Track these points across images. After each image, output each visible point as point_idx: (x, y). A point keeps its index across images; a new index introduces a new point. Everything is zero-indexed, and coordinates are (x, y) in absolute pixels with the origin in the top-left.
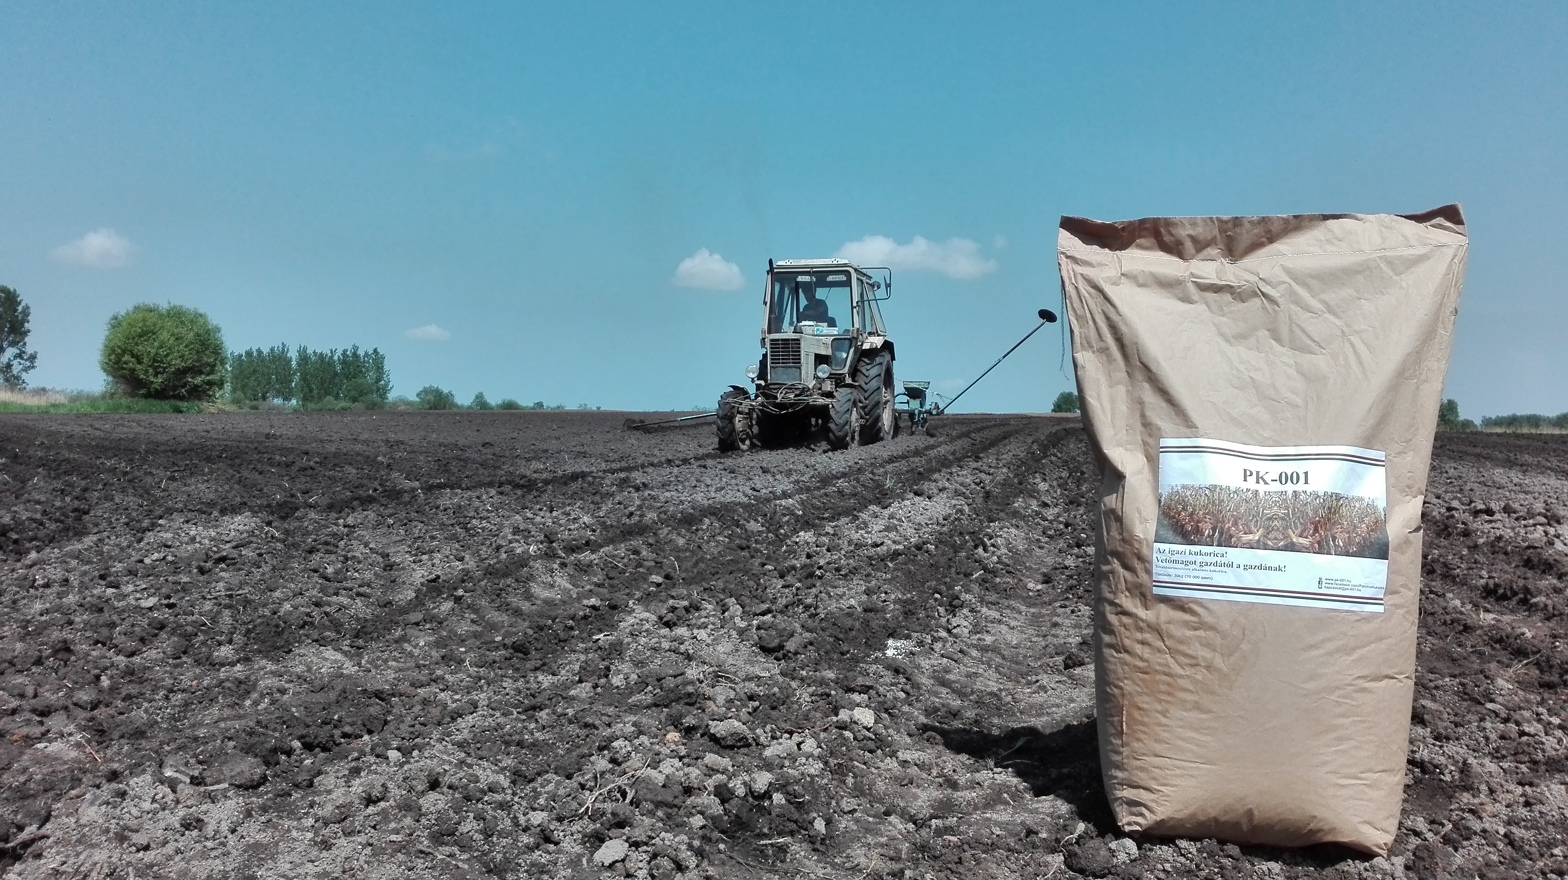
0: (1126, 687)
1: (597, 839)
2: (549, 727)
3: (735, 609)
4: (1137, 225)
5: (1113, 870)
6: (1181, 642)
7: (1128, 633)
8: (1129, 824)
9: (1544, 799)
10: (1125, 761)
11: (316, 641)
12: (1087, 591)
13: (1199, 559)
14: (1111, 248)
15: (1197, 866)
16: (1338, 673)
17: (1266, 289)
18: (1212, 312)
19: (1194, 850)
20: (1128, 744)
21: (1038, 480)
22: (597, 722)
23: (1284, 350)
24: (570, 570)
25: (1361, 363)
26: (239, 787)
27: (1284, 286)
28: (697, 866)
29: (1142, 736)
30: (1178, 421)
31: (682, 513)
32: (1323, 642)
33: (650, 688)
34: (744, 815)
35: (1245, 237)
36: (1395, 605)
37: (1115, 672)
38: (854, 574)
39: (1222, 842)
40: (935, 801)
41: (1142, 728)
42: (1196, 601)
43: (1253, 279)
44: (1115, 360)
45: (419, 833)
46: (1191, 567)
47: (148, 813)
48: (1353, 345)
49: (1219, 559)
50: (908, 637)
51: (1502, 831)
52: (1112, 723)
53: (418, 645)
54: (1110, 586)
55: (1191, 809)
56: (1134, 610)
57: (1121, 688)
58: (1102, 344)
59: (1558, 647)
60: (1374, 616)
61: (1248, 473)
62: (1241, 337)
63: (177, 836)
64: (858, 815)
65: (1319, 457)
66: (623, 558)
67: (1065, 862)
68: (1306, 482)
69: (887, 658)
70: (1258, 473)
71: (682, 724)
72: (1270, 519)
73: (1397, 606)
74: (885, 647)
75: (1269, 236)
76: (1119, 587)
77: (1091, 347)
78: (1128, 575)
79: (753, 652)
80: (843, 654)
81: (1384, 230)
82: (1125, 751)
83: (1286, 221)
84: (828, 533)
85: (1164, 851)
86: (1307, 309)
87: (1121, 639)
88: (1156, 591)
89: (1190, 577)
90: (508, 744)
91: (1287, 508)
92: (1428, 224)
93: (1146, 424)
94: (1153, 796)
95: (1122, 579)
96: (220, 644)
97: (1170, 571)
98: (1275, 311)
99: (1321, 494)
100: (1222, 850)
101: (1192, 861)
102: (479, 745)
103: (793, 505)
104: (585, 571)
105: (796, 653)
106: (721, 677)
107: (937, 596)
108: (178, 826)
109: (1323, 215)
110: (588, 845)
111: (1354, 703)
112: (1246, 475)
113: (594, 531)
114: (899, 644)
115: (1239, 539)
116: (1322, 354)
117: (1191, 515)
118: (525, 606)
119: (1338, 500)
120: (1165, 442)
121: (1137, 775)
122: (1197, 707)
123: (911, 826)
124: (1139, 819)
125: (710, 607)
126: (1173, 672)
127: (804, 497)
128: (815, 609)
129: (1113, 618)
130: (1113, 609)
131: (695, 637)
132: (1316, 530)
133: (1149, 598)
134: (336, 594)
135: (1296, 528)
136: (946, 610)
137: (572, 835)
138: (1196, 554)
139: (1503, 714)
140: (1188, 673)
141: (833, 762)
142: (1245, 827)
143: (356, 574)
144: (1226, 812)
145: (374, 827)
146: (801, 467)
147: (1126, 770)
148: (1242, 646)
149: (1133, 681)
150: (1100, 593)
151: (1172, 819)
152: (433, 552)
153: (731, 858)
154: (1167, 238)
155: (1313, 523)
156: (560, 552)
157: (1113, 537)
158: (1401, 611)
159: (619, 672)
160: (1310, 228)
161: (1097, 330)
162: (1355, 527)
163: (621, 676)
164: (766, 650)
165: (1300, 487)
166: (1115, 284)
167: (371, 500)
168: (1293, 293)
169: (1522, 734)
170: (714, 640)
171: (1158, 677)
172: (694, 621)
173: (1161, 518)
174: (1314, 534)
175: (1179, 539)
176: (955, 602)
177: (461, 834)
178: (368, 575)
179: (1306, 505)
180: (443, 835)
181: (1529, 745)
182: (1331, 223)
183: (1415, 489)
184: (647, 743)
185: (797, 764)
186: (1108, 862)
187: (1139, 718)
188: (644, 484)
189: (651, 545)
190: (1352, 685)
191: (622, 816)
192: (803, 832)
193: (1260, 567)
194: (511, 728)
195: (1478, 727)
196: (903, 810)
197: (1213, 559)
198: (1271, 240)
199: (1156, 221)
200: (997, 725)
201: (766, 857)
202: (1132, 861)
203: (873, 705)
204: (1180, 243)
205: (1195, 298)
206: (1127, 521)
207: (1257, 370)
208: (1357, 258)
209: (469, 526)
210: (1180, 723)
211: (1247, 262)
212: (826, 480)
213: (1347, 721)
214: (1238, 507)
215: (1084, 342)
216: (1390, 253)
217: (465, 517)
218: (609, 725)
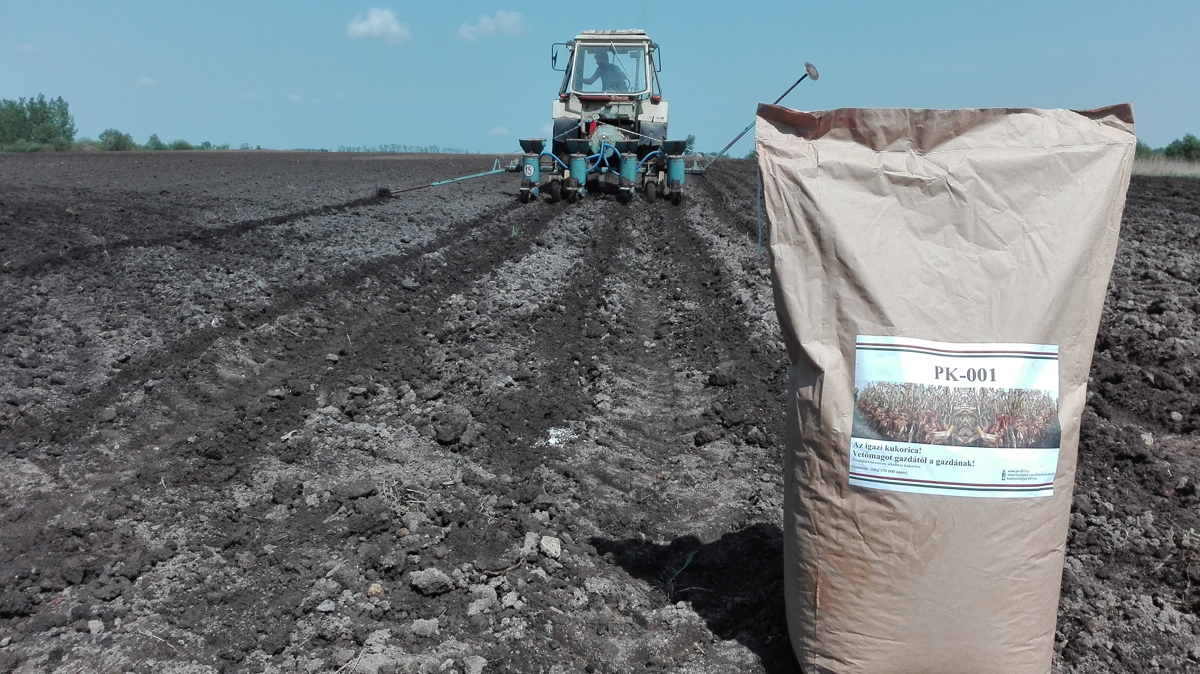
0: (820, 567)
2: (250, 569)
3: (409, 396)
4: (833, 114)
6: (875, 530)
7: (823, 518)
9: (1139, 613)
10: (818, 632)
11: (13, 453)
13: (895, 454)
14: (806, 136)
16: (1015, 555)
17: (955, 184)
18: (902, 205)
20: (821, 618)
21: (630, 227)
22: (299, 567)
23: (967, 245)
24: (252, 344)
25: (1041, 261)
27: (971, 181)
29: (836, 613)
30: (874, 317)
31: (345, 270)
32: (1004, 528)
33: (343, 508)
35: (934, 129)
36: (1060, 487)
37: (809, 551)
38: (502, 337)
41: (836, 606)
42: (891, 494)
43: (943, 173)
44: (812, 254)
46: (886, 461)
48: (1033, 242)
49: (913, 455)
50: (567, 426)
51: (1110, 645)
52: (805, 596)
53: (113, 447)
54: (804, 471)
56: (830, 498)
57: (815, 567)
58: (799, 237)
60: (1046, 499)
61: (939, 371)
62: (930, 231)
65: (1004, 354)
66: (298, 326)
68: (993, 380)
69: (550, 447)
70: (948, 369)
71: (381, 565)
72: (960, 415)
73: (1062, 487)
74: (547, 437)
75: (956, 129)
76: (815, 474)
77: (788, 239)
78: (824, 464)
79: (432, 445)
80: (510, 442)
81: (1061, 125)
82: (819, 624)
83: (973, 114)
84: (475, 293)
86: (991, 204)
87: (816, 522)
88: (852, 482)
89: (885, 471)
90: (211, 602)
91: (976, 405)
92: (1100, 120)
93: (842, 319)
94: (845, 667)
95: (818, 467)
97: (867, 465)
98: (962, 206)
99: (1007, 391)
102: (182, 609)
103: (439, 258)
104: (265, 344)
105: (471, 446)
106: (410, 493)
107: (576, 362)
109: (1007, 109)
111: (1026, 580)
112: (938, 371)
113: (269, 295)
114: (559, 433)
115: (932, 436)
116: (1006, 250)
117: (887, 411)
118: (213, 390)
119: (1020, 395)
120: (860, 339)
121: (830, 647)
122: (889, 590)
125: (385, 390)
126: (867, 557)
127: (446, 248)
128: (479, 388)
129: (808, 502)
130: (808, 494)
131: (378, 435)
132: (1001, 426)
133: (845, 487)
134: (32, 385)
135: (984, 424)
136: (587, 379)
138: (892, 449)
140: (881, 559)
141: (534, 614)
143: (50, 356)
147: (820, 641)
148: (933, 536)
149: (828, 562)
150: (794, 476)
152: (121, 326)
154: (861, 129)
155: (999, 420)
156: (240, 323)
157: (809, 427)
158: (1065, 491)
159: (311, 491)
160: (994, 122)
161: (795, 222)
162: (1033, 419)
163: (315, 495)
164: (443, 443)
165: (987, 384)
166: (813, 176)
167: (61, 261)
168: (978, 188)
169: (1090, 524)
170: (396, 436)
171: (852, 561)
172: (373, 408)
173: (857, 412)
174: (999, 430)
175: (875, 434)
178: (62, 356)
179: (993, 402)
182: (1012, 116)
183: (1082, 378)
184: (351, 599)
185: (502, 625)
187: (833, 596)
188: (307, 235)
189: (322, 310)
190: (1026, 565)
193: (951, 463)
194: (213, 578)
197: (907, 455)
198: (958, 133)
199: (851, 111)
200: (662, 532)
203: (555, 525)
204: (873, 134)
205: (887, 190)
206: (824, 414)
207: (946, 265)
208: (1038, 154)
209: (153, 291)
210: (873, 604)
211: (937, 154)
212: (462, 228)
213: (1020, 597)
214: (931, 405)
215: (782, 234)
216: (1068, 150)
217: (150, 282)
218: (310, 568)
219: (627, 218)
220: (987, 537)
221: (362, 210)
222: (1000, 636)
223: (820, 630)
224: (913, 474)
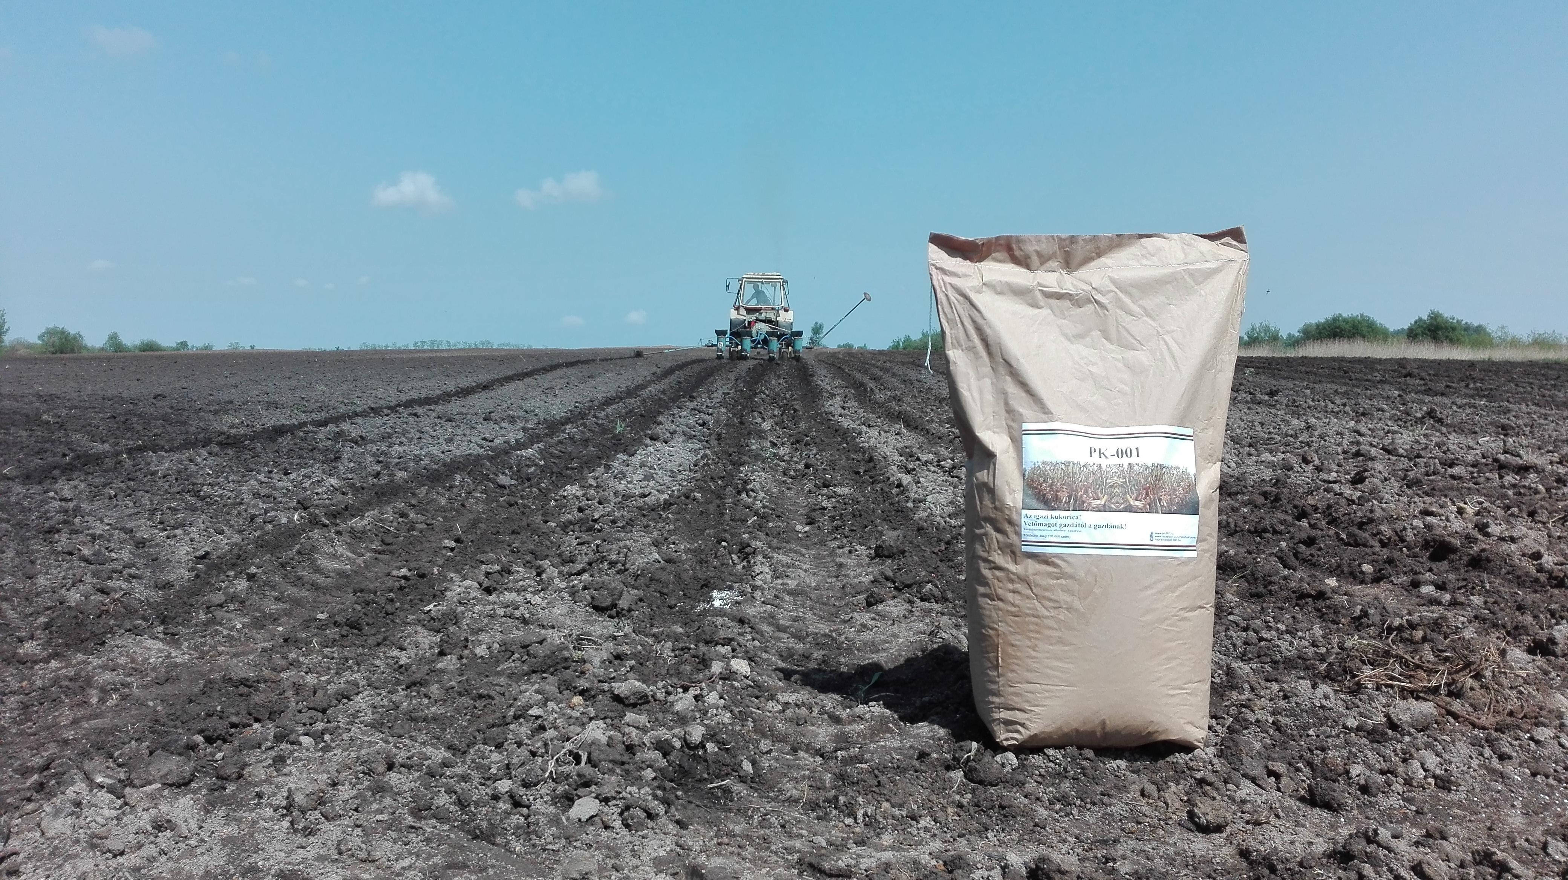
0: (1000, 629)
1: (569, 800)
2: (441, 700)
3: (551, 571)
4: (994, 241)
5: (1003, 779)
6: (1046, 590)
7: (1001, 585)
8: (1007, 739)
10: (1001, 688)
11: (130, 630)
12: (852, 530)
13: (1059, 521)
14: (971, 260)
15: (1065, 769)
16: (1167, 607)
17: (1098, 297)
18: (1055, 315)
19: (1060, 757)
20: (1003, 675)
22: (493, 693)
23: (1111, 347)
24: (346, 538)
25: (1174, 358)
26: (171, 785)
27: (1112, 294)
28: (666, 812)
29: (1016, 668)
30: (1036, 408)
31: (425, 468)
32: (1155, 583)
33: (517, 655)
34: (686, 765)
35: (1079, 252)
36: (1203, 550)
37: (990, 617)
38: (632, 526)
39: (1080, 748)
40: (832, 735)
41: (1015, 661)
42: (1057, 556)
43: (1087, 287)
44: (981, 357)
45: (400, 810)
46: (1053, 528)
47: (112, 819)
48: (1165, 342)
49: (1075, 521)
50: (730, 588)
52: (988, 659)
53: (234, 627)
54: (983, 546)
55: (1059, 724)
56: (1006, 566)
57: (996, 630)
58: (970, 344)
59: (1260, 562)
60: (1189, 560)
61: (1093, 450)
62: (1080, 336)
63: (152, 838)
64: (774, 754)
65: (1146, 435)
66: (392, 522)
67: (965, 776)
68: (1138, 457)
69: (715, 608)
70: (1100, 449)
71: (577, 688)
72: (1112, 487)
73: (1205, 551)
74: (710, 600)
75: (1098, 251)
76: (993, 547)
77: (961, 346)
78: (999, 536)
79: (587, 611)
80: (670, 607)
81: (1185, 247)
82: (1001, 680)
83: (1111, 239)
84: (591, 485)
85: (1036, 760)
86: (1130, 313)
87: (995, 590)
88: (1024, 549)
89: (1053, 536)
90: (414, 720)
91: (1124, 478)
92: (1219, 242)
93: (1010, 411)
94: (1026, 716)
95: (995, 540)
96: (21, 640)
97: (1038, 533)
98: (1105, 314)
99: (1150, 465)
100: (1080, 754)
101: (1060, 765)
102: (390, 724)
103: (533, 455)
104: (361, 538)
105: (630, 610)
106: (584, 639)
107: (724, 544)
108: (150, 829)
109: (1139, 235)
110: (559, 805)
111: (1178, 629)
113: (347, 494)
114: (723, 595)
115: (1089, 504)
116: (1144, 351)
117: (1051, 485)
119: (1161, 469)
120: (1025, 426)
121: (1012, 700)
122: (1061, 641)
123: (819, 759)
124: (1016, 735)
125: (520, 569)
126: (1040, 614)
127: (541, 445)
129: (987, 573)
130: (987, 565)
131: (529, 602)
132: (1147, 494)
133: (1019, 555)
134: (110, 578)
135: (1133, 493)
136: (739, 557)
137: (542, 798)
138: (1057, 518)
139: (1244, 624)
140: (1053, 614)
141: (736, 710)
142: (1098, 734)
144: (1085, 723)
145: (356, 810)
146: (522, 413)
147: (1003, 696)
148: (1095, 590)
149: (1007, 624)
150: (974, 552)
151: (1043, 732)
152: (184, 525)
153: (690, 802)
154: (1017, 253)
155: (1145, 489)
156: (323, 519)
157: (986, 506)
158: (1207, 555)
159: (480, 643)
160: (1129, 245)
161: (965, 331)
162: (1175, 490)
163: (484, 646)
164: (599, 609)
165: (1134, 460)
166: (979, 292)
167: (69, 468)
168: (1118, 300)
170: (548, 603)
171: (1028, 619)
172: (511, 585)
173: (1026, 488)
174: (1146, 498)
175: (1042, 506)
176: (747, 550)
177: (437, 808)
178: (126, 555)
179: (1139, 474)
180: (421, 810)
181: (1268, 648)
182: (1144, 240)
183: (1215, 457)
184: (557, 708)
185: (709, 715)
186: (1001, 773)
187: (1013, 653)
188: (361, 437)
189: (414, 506)
190: (1177, 616)
191: (588, 777)
192: (735, 774)
193: (1107, 526)
195: (1226, 636)
196: (807, 745)
197: (1070, 521)
198: (1099, 256)
199: (1009, 238)
200: (845, 663)
201: (718, 798)
202: (1013, 770)
203: (739, 655)
204: (1028, 257)
205: (1042, 303)
206: (998, 492)
207: (1094, 364)
208: (1167, 271)
209: (202, 493)
210: (1048, 655)
211: (1081, 273)
212: (553, 426)
213: (1175, 644)
214: (1087, 478)
215: (954, 341)
216: (1192, 267)
217: (194, 484)
218: (503, 694)
219: (753, 411)
220: (1140, 590)
221: (419, 410)
222: (1159, 679)
223: (1003, 686)
224: (1075, 537)
